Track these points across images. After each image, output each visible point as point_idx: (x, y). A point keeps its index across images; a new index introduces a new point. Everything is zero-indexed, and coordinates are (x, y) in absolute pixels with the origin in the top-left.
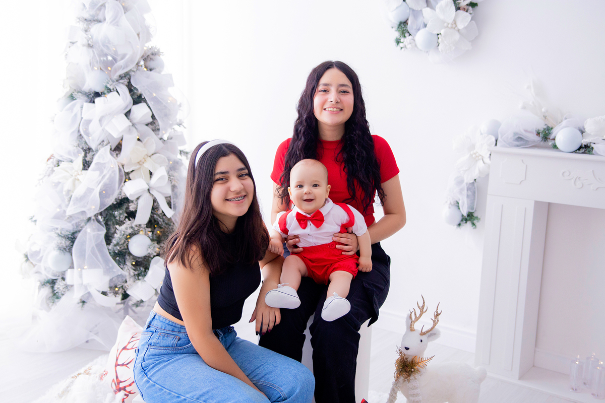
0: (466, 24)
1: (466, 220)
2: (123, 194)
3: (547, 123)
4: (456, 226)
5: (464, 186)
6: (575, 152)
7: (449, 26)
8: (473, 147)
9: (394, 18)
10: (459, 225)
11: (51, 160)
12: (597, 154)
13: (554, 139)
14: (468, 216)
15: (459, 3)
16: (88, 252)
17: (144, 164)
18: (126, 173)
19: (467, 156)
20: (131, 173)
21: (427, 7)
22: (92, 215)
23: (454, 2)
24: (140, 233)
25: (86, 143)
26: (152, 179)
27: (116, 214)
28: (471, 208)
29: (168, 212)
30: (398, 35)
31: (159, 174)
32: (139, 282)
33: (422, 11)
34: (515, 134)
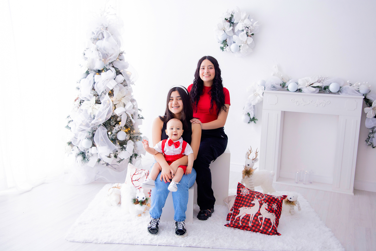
0: (251, 42)
1: (252, 120)
2: (114, 114)
3: (283, 81)
4: (247, 124)
5: (252, 106)
6: (295, 92)
7: (244, 43)
8: (255, 91)
9: (221, 39)
10: (249, 123)
11: (77, 100)
12: (304, 92)
13: (287, 87)
14: (253, 119)
15: (248, 34)
16: (100, 139)
17: (122, 101)
18: (114, 105)
19: (253, 95)
20: (116, 104)
21: (234, 35)
22: (101, 123)
23: (246, 33)
24: (122, 130)
25: (96, 92)
26: (125, 107)
27: (111, 123)
28: (254, 115)
29: (133, 121)
30: (222, 46)
31: (129, 105)
32: (123, 151)
33: (232, 36)
34: (272, 85)
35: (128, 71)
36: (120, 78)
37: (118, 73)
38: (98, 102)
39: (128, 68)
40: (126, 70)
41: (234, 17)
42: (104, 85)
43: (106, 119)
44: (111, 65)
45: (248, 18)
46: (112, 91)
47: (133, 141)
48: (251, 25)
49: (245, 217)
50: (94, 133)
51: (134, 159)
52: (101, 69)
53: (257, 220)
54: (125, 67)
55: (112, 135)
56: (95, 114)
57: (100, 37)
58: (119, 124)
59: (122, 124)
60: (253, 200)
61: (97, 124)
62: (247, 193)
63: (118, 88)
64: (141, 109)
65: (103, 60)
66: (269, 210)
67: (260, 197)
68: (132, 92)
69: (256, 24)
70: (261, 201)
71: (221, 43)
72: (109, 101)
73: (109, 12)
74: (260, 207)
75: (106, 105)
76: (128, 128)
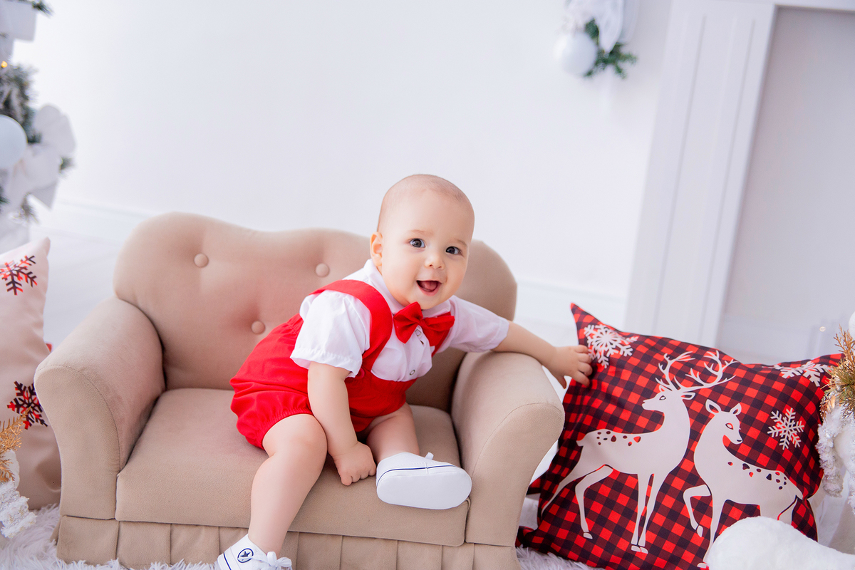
1: (606, 62)
10: (589, 74)
14: (612, 53)
49: (606, 491)
53: (676, 514)
60: (650, 393)
62: (618, 349)
66: (746, 450)
67: (694, 375)
70: (700, 397)
74: (695, 436)
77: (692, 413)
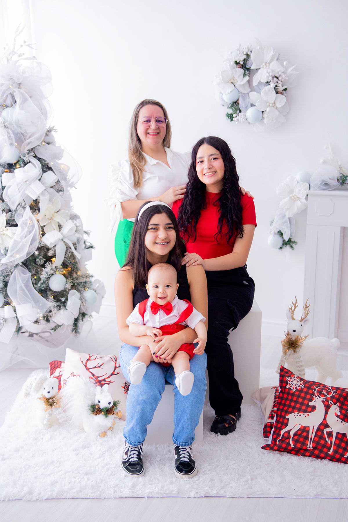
0: (284, 104)
1: (286, 244)
2: (42, 243)
3: (342, 172)
4: (278, 250)
5: (286, 219)
7: (271, 105)
8: (292, 191)
9: (228, 99)
10: (281, 248)
14: (288, 241)
15: (278, 89)
16: (18, 291)
17: (55, 219)
18: (42, 227)
19: (287, 199)
20: (44, 226)
21: (251, 91)
22: (20, 262)
23: (274, 88)
24: (57, 273)
25: (7, 205)
26: (62, 231)
27: (37, 260)
28: (291, 235)
29: (78, 255)
30: (230, 111)
31: (68, 226)
32: (62, 311)
33: (248, 94)
34: (323, 181)
35: (63, 162)
36: (50, 177)
37: (46, 168)
38: (11, 223)
39: (63, 159)
40: (59, 162)
41: (252, 58)
42: (21, 192)
43: (27, 254)
44: (32, 154)
45: (278, 59)
46: (36, 202)
47: (78, 291)
48: (284, 73)
49: (300, 432)
50: (6, 279)
51: (80, 323)
52: (13, 161)
53: (322, 437)
54: (57, 156)
55: (40, 283)
56: (6, 246)
57: (9, 101)
58: (51, 261)
59: (58, 261)
60: (311, 400)
61: (11, 264)
62: (300, 386)
63: (47, 196)
64: (89, 232)
65: (16, 144)
66: (342, 417)
67: (325, 392)
68: (72, 201)
69: (292, 70)
70: (327, 400)
71: (227, 107)
72: (31, 220)
73: (24, 54)
74: (326, 413)
75: (26, 229)
76: (67, 268)
77: (325, 405)
